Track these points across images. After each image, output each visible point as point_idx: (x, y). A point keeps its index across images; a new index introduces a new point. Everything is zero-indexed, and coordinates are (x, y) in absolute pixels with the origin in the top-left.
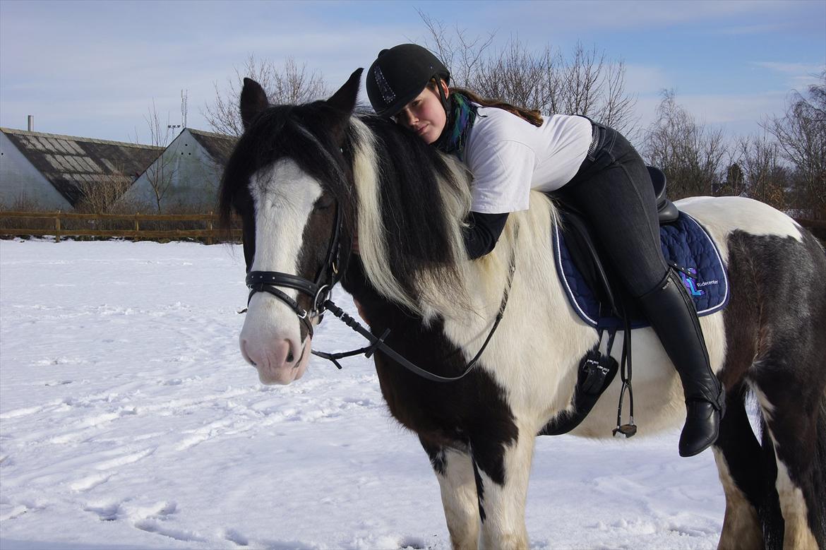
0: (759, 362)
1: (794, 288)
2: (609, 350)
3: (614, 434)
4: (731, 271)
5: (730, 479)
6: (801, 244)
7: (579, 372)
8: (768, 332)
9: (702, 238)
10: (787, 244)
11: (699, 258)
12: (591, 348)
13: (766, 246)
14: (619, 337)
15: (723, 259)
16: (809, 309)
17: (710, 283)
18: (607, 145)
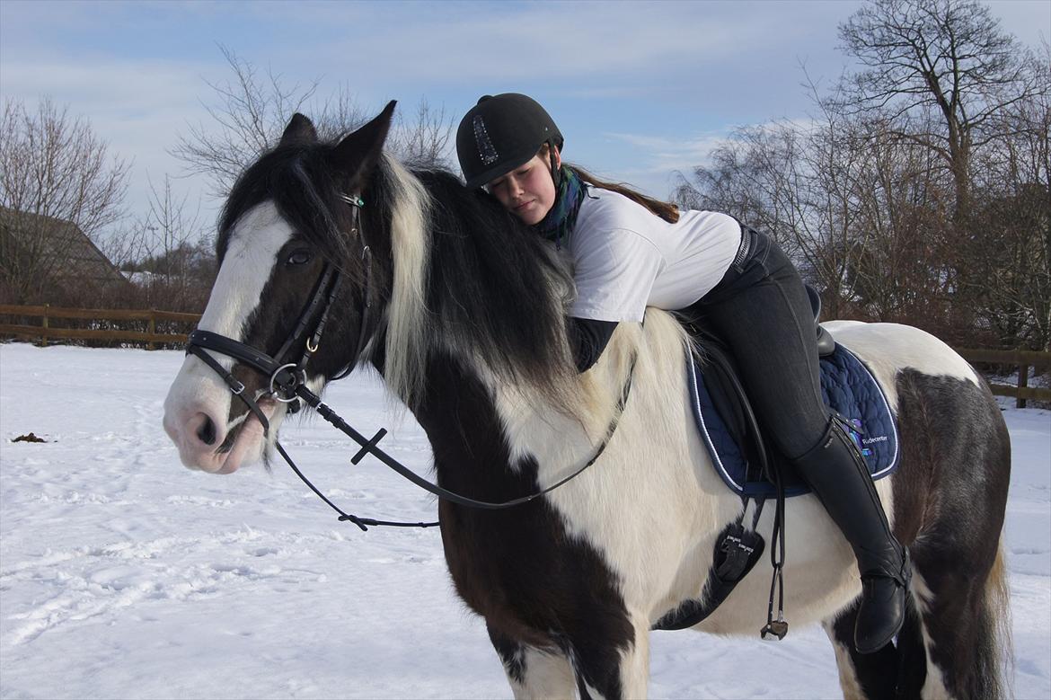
0: (924, 536)
1: (971, 445)
2: (755, 524)
3: (763, 635)
4: (902, 422)
5: (856, 685)
6: (978, 389)
7: (715, 553)
8: (937, 499)
9: (866, 379)
10: (965, 389)
11: (864, 405)
12: (733, 520)
13: (942, 389)
14: (770, 507)
15: (892, 408)
16: (985, 473)
17: (878, 439)
18: (760, 253)
